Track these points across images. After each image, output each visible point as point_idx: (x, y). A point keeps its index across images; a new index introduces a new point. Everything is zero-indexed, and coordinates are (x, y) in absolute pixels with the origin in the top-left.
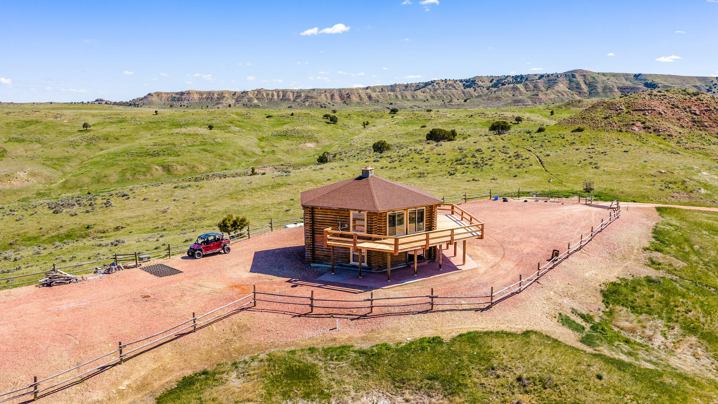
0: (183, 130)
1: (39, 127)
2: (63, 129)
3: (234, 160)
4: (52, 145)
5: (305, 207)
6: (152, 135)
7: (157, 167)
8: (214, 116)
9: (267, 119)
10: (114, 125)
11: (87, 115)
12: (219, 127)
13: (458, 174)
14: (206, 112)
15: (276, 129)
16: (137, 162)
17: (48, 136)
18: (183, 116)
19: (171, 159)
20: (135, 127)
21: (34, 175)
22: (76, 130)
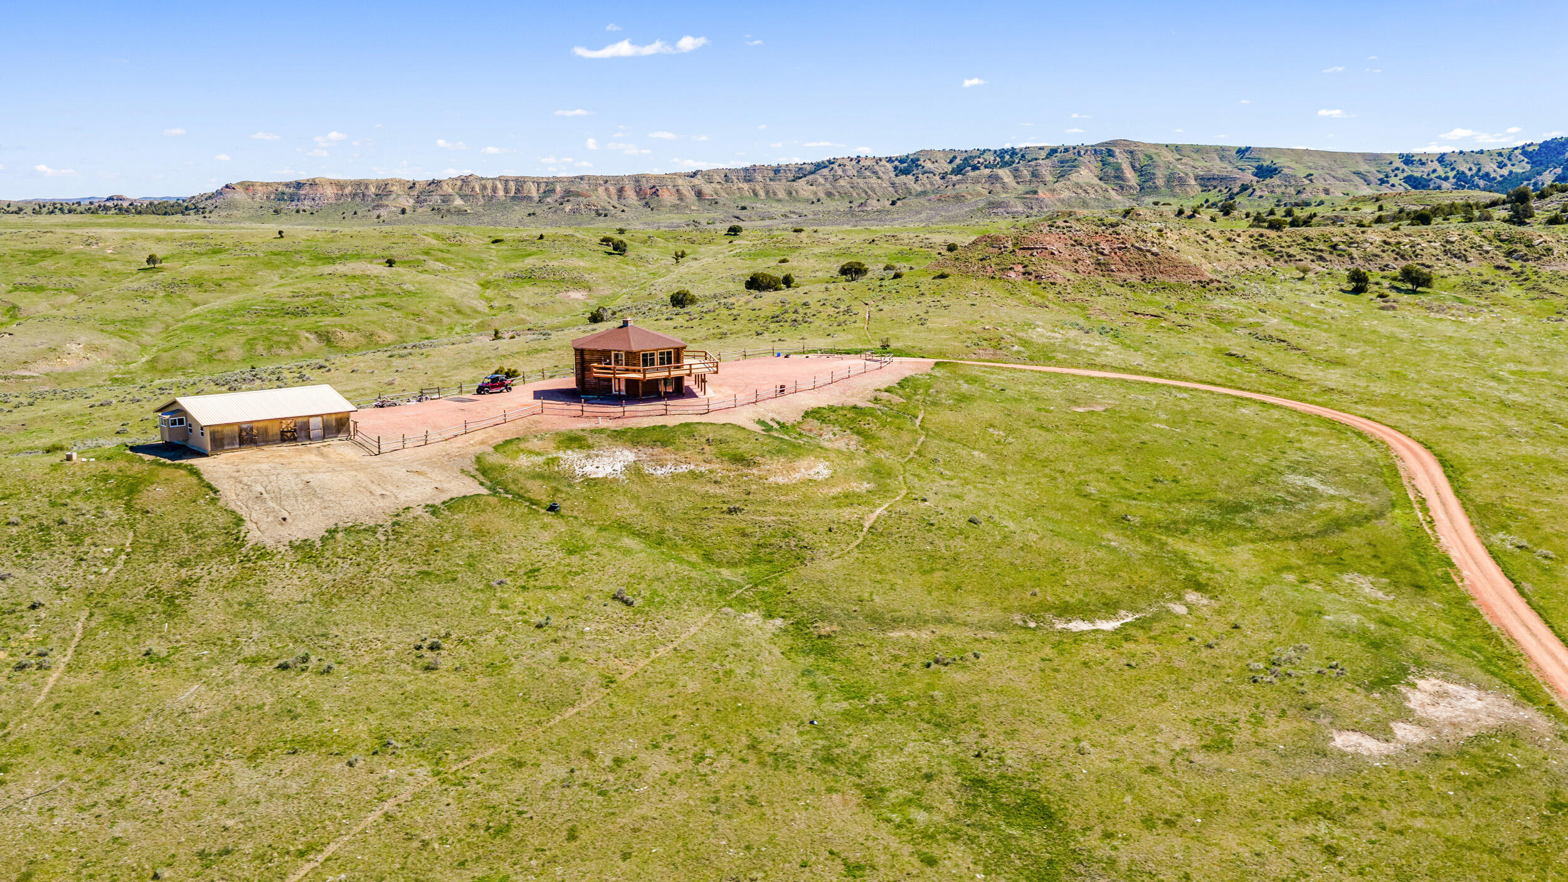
0: (340, 268)
1: (62, 263)
2: (109, 266)
3: (440, 321)
4: (101, 297)
5: (576, 350)
6: (282, 278)
7: (307, 335)
8: (393, 240)
9: (493, 246)
10: (204, 259)
11: (146, 238)
12: (405, 262)
13: (766, 334)
14: (376, 233)
15: (513, 265)
16: (269, 326)
17: (86, 281)
18: (332, 240)
19: (328, 320)
20: (246, 262)
21: (95, 349)
22: (134, 268)
